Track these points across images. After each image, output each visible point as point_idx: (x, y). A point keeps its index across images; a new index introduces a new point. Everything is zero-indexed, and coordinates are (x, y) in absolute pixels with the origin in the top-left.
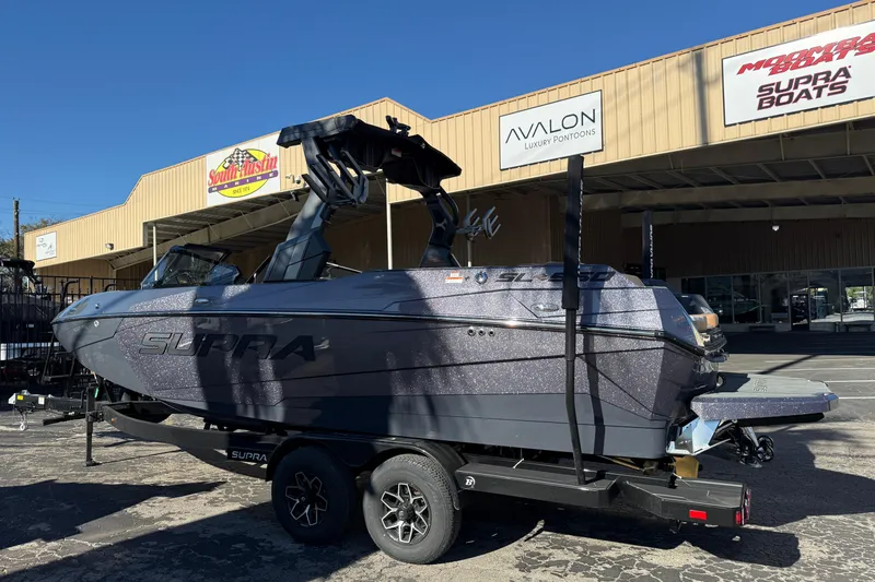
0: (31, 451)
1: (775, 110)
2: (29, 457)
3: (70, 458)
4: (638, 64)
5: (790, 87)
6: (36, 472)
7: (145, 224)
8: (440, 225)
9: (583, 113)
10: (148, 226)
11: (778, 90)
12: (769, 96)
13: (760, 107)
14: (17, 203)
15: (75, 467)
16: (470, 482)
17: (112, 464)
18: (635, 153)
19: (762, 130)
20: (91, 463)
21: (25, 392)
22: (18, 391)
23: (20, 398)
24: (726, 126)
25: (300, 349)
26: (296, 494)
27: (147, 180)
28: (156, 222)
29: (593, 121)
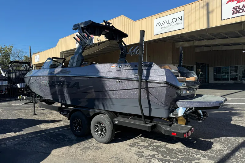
0: (22, 111)
1: (238, 15)
2: (21, 112)
3: (31, 112)
4: (195, 2)
5: (243, 7)
6: (21, 116)
7: (61, 52)
8: (122, 51)
9: (178, 18)
10: (61, 53)
11: (239, 8)
12: (236, 10)
13: (233, 14)
14: (30, 47)
15: (31, 115)
16: (116, 122)
17: (40, 114)
18: (194, 29)
19: (233, 21)
20: (35, 114)
21: (21, 96)
22: (20, 95)
23: (20, 97)
24: (222, 20)
25: (76, 85)
26: (75, 123)
27: (61, 41)
28: (63, 52)
29: (181, 20)
